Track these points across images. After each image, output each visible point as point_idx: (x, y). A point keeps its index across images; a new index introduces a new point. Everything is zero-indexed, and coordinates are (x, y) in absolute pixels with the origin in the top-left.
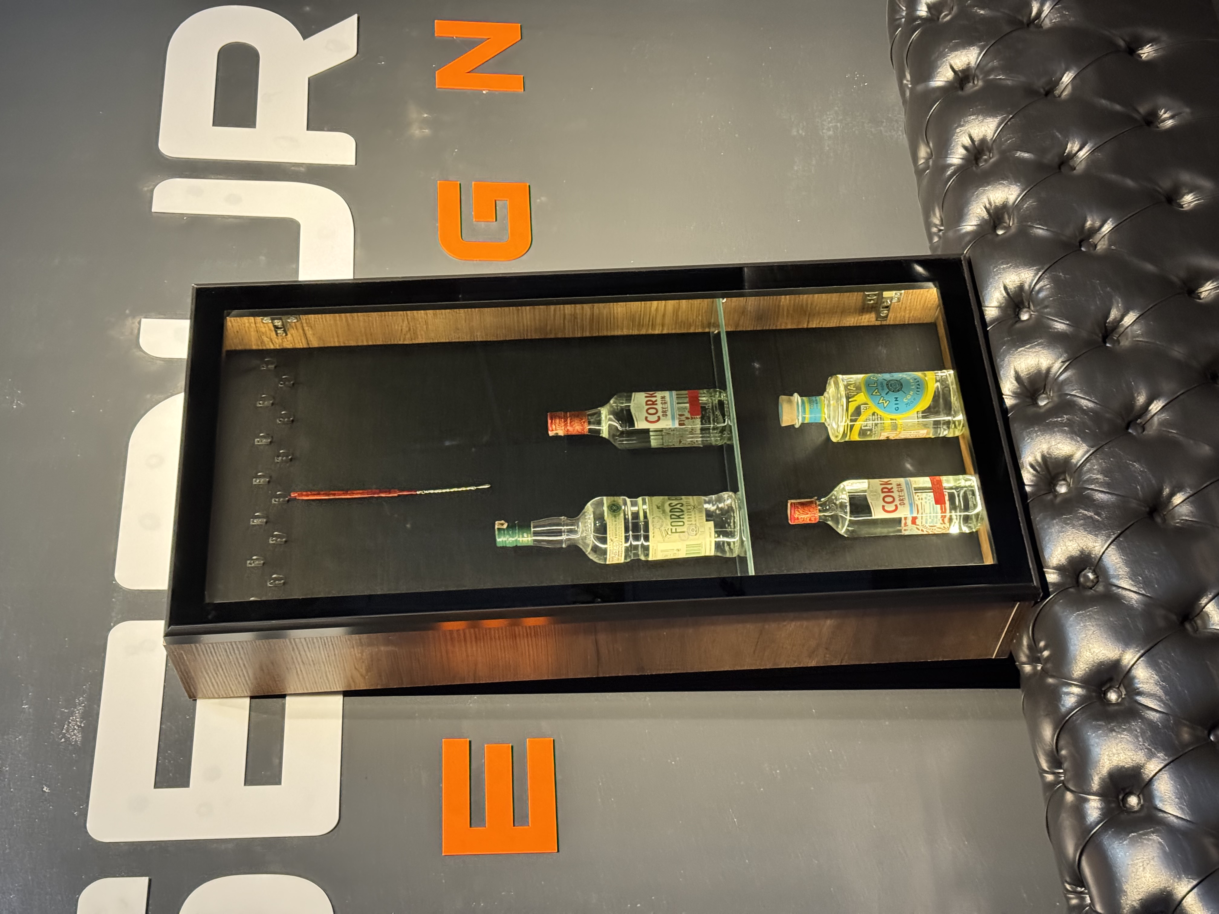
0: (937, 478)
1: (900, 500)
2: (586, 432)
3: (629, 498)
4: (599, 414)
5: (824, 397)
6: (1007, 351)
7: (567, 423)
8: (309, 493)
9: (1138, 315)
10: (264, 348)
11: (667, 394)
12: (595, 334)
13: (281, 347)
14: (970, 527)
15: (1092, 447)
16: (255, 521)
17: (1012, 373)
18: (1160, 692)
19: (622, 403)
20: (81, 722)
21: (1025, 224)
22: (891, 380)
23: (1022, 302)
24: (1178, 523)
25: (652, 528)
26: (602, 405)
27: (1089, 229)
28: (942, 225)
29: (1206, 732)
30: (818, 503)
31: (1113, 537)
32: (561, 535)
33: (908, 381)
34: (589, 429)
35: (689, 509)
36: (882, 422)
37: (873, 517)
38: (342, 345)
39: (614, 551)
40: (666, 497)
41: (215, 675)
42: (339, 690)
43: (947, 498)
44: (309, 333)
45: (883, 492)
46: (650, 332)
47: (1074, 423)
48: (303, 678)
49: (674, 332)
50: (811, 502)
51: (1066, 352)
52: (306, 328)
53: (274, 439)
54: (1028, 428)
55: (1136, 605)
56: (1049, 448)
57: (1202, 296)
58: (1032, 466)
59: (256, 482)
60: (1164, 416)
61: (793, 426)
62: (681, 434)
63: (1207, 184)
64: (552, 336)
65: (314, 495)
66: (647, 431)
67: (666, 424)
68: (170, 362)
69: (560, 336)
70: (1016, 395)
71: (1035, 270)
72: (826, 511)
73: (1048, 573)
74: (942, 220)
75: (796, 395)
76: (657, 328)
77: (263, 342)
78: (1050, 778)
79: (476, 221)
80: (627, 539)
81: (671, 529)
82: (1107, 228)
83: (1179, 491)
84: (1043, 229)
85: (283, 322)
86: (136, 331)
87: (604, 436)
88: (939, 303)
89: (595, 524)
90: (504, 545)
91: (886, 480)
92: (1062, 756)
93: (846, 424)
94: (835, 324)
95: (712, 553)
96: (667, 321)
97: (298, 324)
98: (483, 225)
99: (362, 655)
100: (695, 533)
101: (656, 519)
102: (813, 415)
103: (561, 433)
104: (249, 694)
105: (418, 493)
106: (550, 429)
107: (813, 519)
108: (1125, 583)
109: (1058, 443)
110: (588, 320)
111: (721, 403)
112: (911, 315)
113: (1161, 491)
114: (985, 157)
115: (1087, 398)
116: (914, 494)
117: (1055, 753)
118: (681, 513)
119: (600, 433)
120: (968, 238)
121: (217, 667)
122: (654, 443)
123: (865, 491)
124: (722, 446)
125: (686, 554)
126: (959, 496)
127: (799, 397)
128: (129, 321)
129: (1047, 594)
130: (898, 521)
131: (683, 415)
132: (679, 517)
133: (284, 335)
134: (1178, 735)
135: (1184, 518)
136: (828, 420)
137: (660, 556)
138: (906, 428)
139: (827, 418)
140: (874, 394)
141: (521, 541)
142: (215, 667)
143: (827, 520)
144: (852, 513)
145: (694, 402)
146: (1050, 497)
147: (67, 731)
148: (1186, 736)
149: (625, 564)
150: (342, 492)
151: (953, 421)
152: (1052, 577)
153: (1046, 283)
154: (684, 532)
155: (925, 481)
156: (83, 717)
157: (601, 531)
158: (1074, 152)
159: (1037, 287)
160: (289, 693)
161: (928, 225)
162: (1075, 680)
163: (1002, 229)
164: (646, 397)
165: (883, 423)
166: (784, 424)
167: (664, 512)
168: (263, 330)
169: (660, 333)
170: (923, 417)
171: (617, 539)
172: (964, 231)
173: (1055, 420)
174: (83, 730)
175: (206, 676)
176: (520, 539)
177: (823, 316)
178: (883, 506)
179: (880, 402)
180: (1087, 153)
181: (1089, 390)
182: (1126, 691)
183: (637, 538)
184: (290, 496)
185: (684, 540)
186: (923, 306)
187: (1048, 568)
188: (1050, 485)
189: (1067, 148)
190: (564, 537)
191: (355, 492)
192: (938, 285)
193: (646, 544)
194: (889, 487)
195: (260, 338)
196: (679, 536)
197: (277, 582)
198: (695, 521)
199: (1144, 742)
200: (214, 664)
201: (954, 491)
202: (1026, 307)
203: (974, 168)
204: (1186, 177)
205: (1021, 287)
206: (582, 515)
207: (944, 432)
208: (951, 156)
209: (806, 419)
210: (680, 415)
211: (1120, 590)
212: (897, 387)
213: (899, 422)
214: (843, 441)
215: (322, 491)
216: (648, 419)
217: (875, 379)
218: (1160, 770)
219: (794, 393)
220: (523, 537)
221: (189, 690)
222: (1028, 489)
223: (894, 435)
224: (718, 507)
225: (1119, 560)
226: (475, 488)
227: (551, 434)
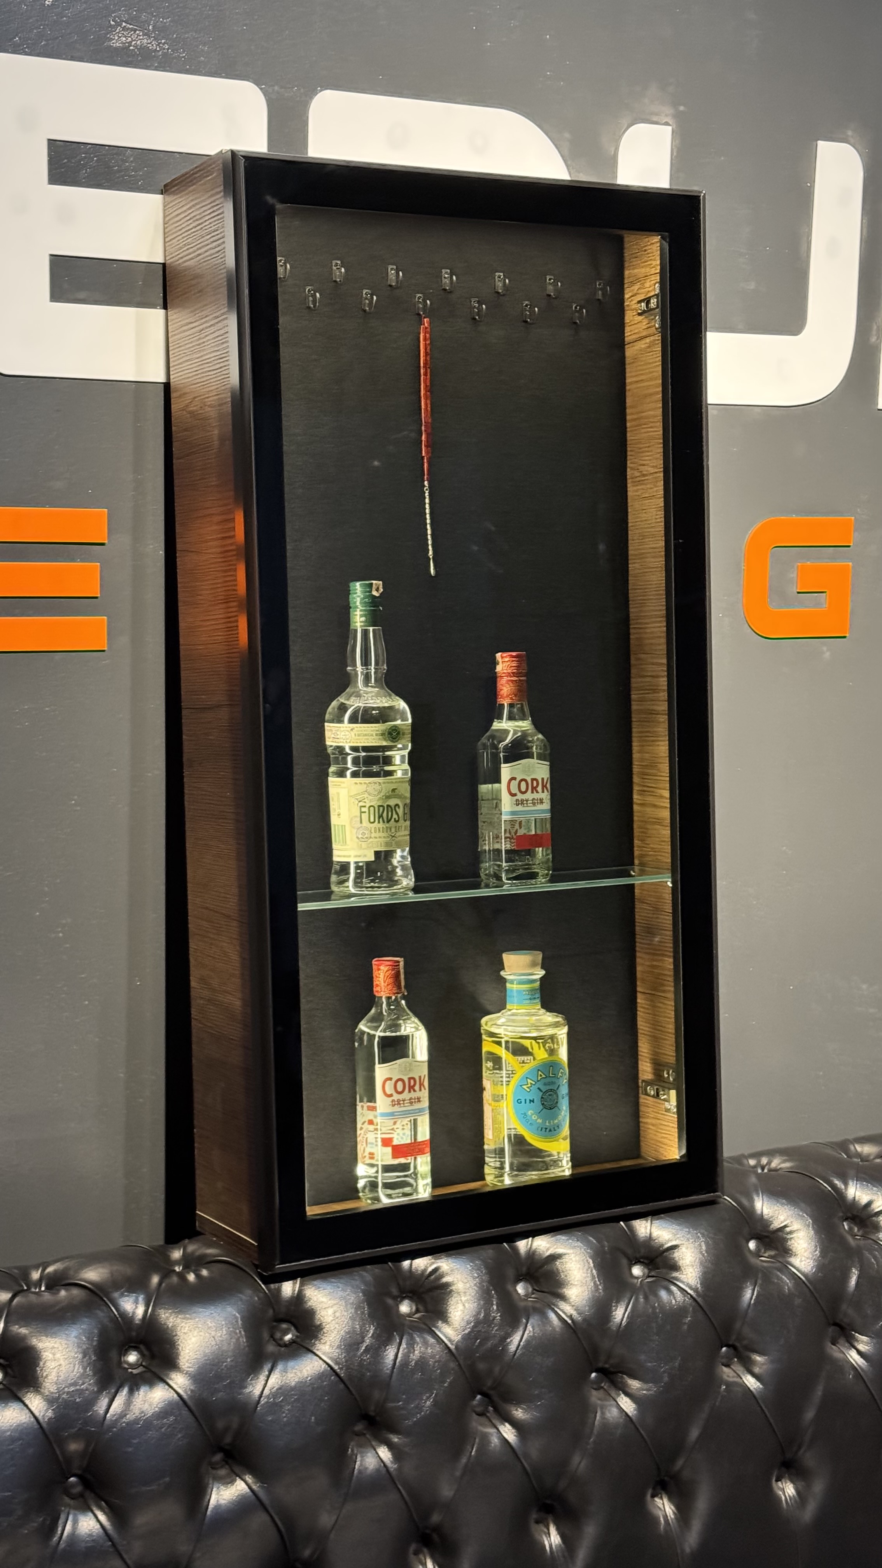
0: (428, 1149)
1: (399, 1101)
2: (500, 701)
3: (409, 753)
4: (523, 719)
5: (539, 1009)
6: (589, 1244)
7: (511, 677)
8: (428, 342)
9: (630, 1414)
10: (626, 286)
11: (546, 806)
12: (634, 717)
13: (626, 308)
14: (364, 1187)
15: (457, 1348)
16: (393, 272)
17: (560, 1251)
18: (130, 1417)
19: (536, 749)
20: (136, 46)
21: (760, 1275)
22: (557, 1096)
23: (657, 1268)
24: (352, 1451)
25: (367, 782)
26: (535, 723)
27: (750, 1358)
28: (770, 1170)
29: (79, 1472)
30: (399, 995)
31: (336, 1367)
32: (362, 665)
33: (555, 1117)
34: (503, 704)
35: (391, 831)
36: (504, 1083)
37: (377, 1066)
38: (628, 388)
39: (338, 733)
40: (408, 801)
41: (188, 218)
42: (172, 377)
43: (402, 1160)
44: (642, 345)
45: (410, 1079)
46: (636, 788)
47: (489, 1326)
48: (184, 331)
49: (635, 818)
50: (399, 987)
51: (584, 1320)
52: (648, 340)
53: (501, 297)
54: (486, 1268)
55: (247, 1390)
56: (458, 1293)
57: (657, 1499)
58: (436, 1270)
59: (446, 273)
60: (495, 1441)
61: (503, 969)
62: (494, 824)
63: (808, 1514)
64: (633, 662)
65: (426, 349)
66: (498, 780)
67: (507, 804)
68: (612, 163)
69: (633, 671)
70: (532, 1254)
71: (696, 1286)
72: (389, 1005)
73: (294, 1284)
74: (776, 1170)
75: (543, 972)
76: (639, 797)
77: (632, 283)
78: (35, 1275)
79: (798, 566)
80: (355, 749)
81: (365, 806)
82: (751, 1382)
83: (393, 1454)
84: (751, 1298)
85: (654, 309)
86: (655, 119)
87: (495, 724)
88: (660, 1161)
89: (374, 709)
90: (351, 592)
91: (426, 1084)
92: (59, 1291)
93: (503, 1036)
94: (641, 1027)
95: (335, 859)
96: (649, 810)
97: (653, 330)
98: (792, 575)
99: (209, 406)
100: (360, 836)
101: (378, 787)
102: (515, 994)
103: (499, 668)
104: (168, 262)
105: (426, 483)
106: (505, 654)
107: (378, 989)
108: (275, 1380)
109: (464, 1305)
110: (651, 707)
111: (533, 876)
112: (651, 1127)
113: (396, 1432)
114: (856, 1229)
115: (522, 1343)
116: (409, 1119)
117: (64, 1283)
118: (385, 820)
119: (498, 719)
120: (745, 1202)
121: (197, 220)
122: (484, 788)
123: (413, 1057)
124: (479, 876)
125: (335, 825)
126: (406, 1176)
127: (540, 976)
128: (669, 110)
129: (267, 1281)
130: (372, 1098)
131: (520, 827)
132: (380, 816)
133: (640, 311)
134: (76, 1437)
135: (359, 1458)
136: (509, 1013)
137: (332, 791)
138: (496, 1112)
139: (512, 1011)
140: (540, 1073)
141: (356, 613)
142: (198, 217)
143: (377, 1007)
144: (383, 1039)
145: (537, 840)
146: (395, 1291)
147: (124, 29)
148: (74, 1447)
149: (325, 747)
150: (428, 384)
151: (504, 1173)
152: (288, 1288)
153: (679, 1299)
154: (361, 822)
155: (424, 1133)
156: (142, 48)
157: (365, 717)
158: (856, 1344)
159: (674, 1288)
160: (169, 313)
161: (771, 1153)
162: (153, 1310)
163: (757, 1247)
164: (543, 779)
165: (502, 1085)
166: (505, 956)
167: (388, 797)
168: (647, 285)
169: (635, 800)
170: (509, 1137)
171: (353, 736)
172: (756, 1198)
173: (495, 1303)
174: (125, 48)
175: (188, 206)
176: (358, 613)
177: (650, 1012)
178: (390, 1079)
179: (529, 1081)
180: (854, 1360)
181: (531, 1347)
182: (136, 1374)
183: (356, 762)
184: (424, 318)
185: (351, 822)
186: (660, 1142)
187: (302, 1285)
188: (410, 1292)
189: (862, 1335)
190: (359, 668)
191: (429, 402)
192: (683, 1160)
193: (348, 773)
194: (417, 1088)
195: (638, 280)
196: (356, 817)
197: (311, 299)
198: (376, 838)
199: (68, 1393)
200: (200, 216)
201: (412, 1170)
202: (649, 1273)
203: (841, 1214)
204: (819, 1487)
205: (675, 1267)
206: (388, 693)
207: (491, 1162)
208: (858, 1186)
209: (512, 986)
210: (520, 823)
211: (267, 1373)
212: (548, 1102)
213: (504, 1104)
214: (482, 1031)
215: (431, 358)
216: (513, 781)
217: (560, 1074)
218: (32, 1412)
219: (545, 970)
220: (361, 616)
221: (174, 184)
222: (406, 1264)
223: (487, 1097)
224: (397, 867)
225: (306, 1374)
226: (431, 557)
227: (498, 655)
